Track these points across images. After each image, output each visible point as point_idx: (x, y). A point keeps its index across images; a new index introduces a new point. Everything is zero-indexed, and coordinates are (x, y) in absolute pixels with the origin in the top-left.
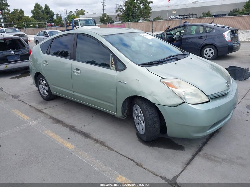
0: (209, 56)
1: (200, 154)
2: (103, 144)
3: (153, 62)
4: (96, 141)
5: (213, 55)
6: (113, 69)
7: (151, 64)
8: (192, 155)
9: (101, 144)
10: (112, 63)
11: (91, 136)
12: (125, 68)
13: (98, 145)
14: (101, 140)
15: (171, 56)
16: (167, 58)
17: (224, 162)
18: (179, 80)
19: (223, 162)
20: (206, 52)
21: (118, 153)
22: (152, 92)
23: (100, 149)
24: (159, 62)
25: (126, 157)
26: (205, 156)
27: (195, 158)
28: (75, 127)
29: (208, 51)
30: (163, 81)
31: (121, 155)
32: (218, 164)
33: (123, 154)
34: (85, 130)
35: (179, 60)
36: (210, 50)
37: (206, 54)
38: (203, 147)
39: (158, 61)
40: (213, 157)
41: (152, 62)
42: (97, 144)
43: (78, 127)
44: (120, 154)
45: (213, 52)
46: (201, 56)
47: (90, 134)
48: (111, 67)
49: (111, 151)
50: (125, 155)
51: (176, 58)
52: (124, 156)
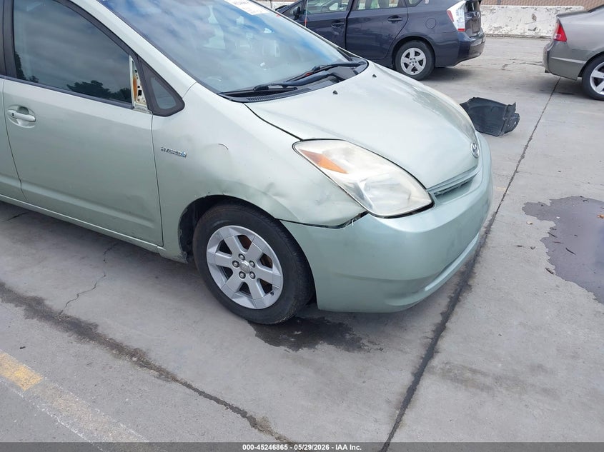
0: (414, 70)
1: (433, 367)
2: (140, 358)
3: (270, 87)
4: (118, 349)
5: (423, 67)
6: (139, 109)
7: (262, 93)
8: (413, 374)
9: (135, 359)
10: (135, 90)
11: (100, 330)
12: (179, 105)
13: (124, 364)
14: (134, 344)
15: (319, 68)
16: (309, 74)
17: (501, 385)
18: (350, 146)
19: (499, 388)
20: (406, 59)
21: (189, 386)
22: (271, 185)
23: (131, 378)
24: (285, 86)
25: (218, 401)
26: (449, 371)
27: (420, 383)
28: (47, 303)
29: (412, 55)
30: (302, 151)
31: (202, 393)
32: (484, 394)
33: (208, 391)
34: (80, 309)
35: (342, 80)
36: (417, 54)
37: (406, 65)
38: (439, 343)
39: (282, 83)
40: (468, 375)
41: (266, 88)
42: (120, 362)
43: (56, 300)
44: (196, 390)
45: (422, 60)
46: (394, 69)
47: (96, 326)
48: (134, 103)
49: (168, 385)
50: (213, 394)
51: (332, 75)
52: (210, 397)
